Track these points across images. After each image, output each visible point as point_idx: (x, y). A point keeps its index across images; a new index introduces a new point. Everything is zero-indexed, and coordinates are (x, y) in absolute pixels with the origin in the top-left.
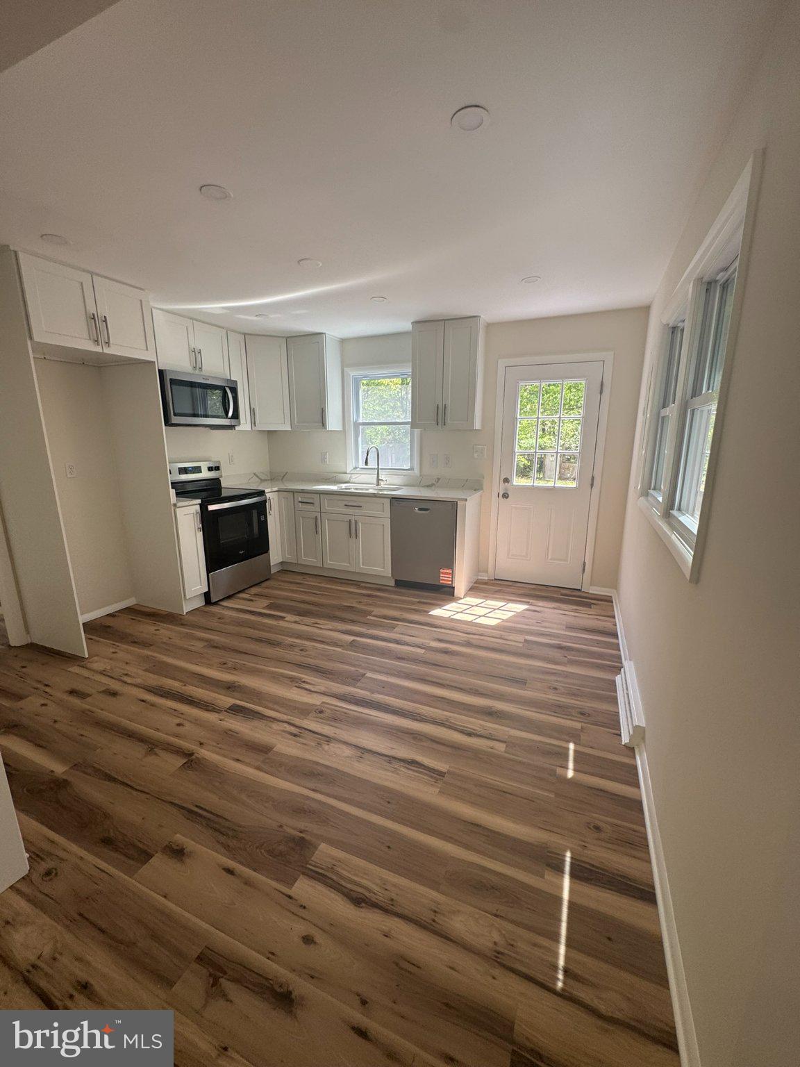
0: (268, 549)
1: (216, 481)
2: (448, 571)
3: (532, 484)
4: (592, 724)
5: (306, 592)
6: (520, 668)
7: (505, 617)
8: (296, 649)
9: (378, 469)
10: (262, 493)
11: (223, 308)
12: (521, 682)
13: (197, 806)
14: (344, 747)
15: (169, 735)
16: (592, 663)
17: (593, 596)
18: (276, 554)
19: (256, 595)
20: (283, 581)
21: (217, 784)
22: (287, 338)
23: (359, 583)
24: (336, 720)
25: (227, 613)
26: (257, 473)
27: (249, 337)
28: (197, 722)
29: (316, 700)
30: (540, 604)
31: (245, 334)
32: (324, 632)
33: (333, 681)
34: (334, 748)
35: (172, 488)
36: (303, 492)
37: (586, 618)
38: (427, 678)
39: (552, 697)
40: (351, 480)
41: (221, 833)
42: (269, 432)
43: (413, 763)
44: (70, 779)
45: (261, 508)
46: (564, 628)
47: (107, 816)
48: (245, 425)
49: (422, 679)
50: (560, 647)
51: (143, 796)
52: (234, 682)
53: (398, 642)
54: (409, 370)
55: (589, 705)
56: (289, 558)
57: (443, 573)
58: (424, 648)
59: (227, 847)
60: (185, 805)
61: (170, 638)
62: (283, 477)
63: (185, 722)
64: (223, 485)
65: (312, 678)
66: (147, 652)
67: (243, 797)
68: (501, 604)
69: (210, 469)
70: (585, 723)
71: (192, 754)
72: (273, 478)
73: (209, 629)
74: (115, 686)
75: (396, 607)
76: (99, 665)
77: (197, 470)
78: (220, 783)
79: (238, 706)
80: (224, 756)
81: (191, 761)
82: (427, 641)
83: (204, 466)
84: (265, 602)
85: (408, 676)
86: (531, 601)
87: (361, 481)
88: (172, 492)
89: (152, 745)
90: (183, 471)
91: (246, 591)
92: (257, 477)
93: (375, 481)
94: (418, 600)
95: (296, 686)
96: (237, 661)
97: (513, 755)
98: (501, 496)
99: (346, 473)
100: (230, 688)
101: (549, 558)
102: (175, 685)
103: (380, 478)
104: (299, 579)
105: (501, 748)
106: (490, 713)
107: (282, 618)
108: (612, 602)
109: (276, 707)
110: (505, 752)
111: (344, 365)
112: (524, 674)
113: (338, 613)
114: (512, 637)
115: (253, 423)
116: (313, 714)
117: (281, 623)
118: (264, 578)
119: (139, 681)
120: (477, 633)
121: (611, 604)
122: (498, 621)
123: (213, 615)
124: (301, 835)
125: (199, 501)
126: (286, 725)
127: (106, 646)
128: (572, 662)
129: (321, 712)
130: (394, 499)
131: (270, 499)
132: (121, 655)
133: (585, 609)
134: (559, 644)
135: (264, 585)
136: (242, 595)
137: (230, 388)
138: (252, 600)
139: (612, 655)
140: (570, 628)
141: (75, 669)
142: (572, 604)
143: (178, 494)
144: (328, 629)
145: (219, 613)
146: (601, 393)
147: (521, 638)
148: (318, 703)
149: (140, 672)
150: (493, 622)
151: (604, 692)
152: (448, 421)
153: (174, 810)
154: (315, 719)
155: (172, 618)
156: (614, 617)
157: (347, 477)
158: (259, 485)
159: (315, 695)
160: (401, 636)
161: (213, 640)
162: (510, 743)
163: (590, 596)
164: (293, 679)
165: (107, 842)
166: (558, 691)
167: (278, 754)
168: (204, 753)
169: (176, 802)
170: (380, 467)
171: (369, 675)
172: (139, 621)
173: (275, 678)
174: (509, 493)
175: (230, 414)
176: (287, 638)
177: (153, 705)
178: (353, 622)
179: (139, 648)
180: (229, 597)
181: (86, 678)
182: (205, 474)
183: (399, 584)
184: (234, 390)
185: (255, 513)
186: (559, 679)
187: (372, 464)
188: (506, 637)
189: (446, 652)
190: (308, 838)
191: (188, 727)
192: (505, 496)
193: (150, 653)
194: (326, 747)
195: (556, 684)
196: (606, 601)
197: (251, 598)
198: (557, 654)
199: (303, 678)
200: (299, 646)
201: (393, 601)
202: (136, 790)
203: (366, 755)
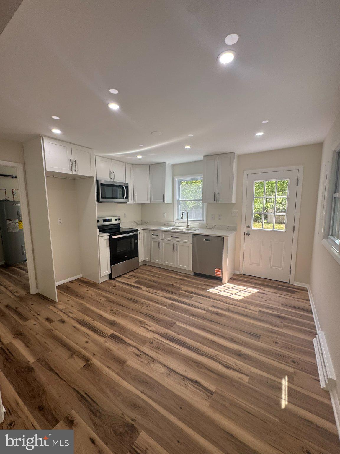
0: (138, 255)
1: (118, 225)
2: (219, 270)
3: (261, 229)
4: (300, 370)
5: (152, 276)
6: (256, 327)
7: (246, 296)
8: (145, 306)
9: (187, 220)
10: (136, 230)
11: (121, 154)
12: (257, 337)
13: (85, 393)
14: (160, 366)
15: (81, 347)
16: (298, 329)
17: (296, 287)
18: (142, 256)
19: (131, 276)
20: (144, 270)
21: (97, 380)
22: (150, 165)
23: (177, 273)
24: (159, 348)
25: (118, 284)
26: (136, 222)
27: (134, 165)
28: (94, 342)
29: (150, 335)
30: (267, 290)
31: (133, 164)
32: (159, 298)
33: (159, 325)
34: (156, 366)
35: (98, 229)
36: (154, 230)
37: (293, 300)
38: (207, 329)
39: (275, 348)
40: (176, 225)
41: (93, 413)
42: (142, 204)
43: (196, 382)
44: (35, 367)
45: (136, 237)
46: (281, 305)
47: (44, 392)
48: (131, 201)
49: (204, 329)
50: (279, 317)
51: (63, 382)
52: (114, 321)
53: (193, 306)
54: (202, 177)
55: (299, 357)
56: (147, 259)
57: (217, 271)
58: (206, 311)
59: (94, 424)
60: (80, 391)
61: (92, 295)
62: (147, 223)
63: (90, 342)
64: (121, 227)
65: (150, 322)
66: (81, 301)
67: (108, 391)
68: (245, 288)
69: (116, 220)
70: (296, 369)
71: (89, 360)
72: (143, 223)
73: (108, 292)
74: (65, 317)
75: (193, 286)
76: (60, 306)
77: (110, 220)
78: (99, 380)
79: (114, 335)
80: (103, 364)
81: (88, 365)
82: (207, 307)
83: (113, 219)
84: (134, 280)
85: (197, 326)
86: (262, 288)
87: (180, 225)
88: (98, 230)
89: (73, 352)
90: (105, 221)
91: (128, 274)
92: (136, 223)
93: (186, 226)
94: (204, 283)
95: (142, 326)
96: (118, 309)
97: (253, 385)
98: (246, 234)
99: (173, 222)
100: (112, 324)
101: (271, 266)
102: (88, 319)
103: (188, 224)
104: (150, 269)
105: (246, 379)
106: (240, 355)
107: (141, 288)
108: (307, 291)
109: (131, 337)
110: (248, 383)
111: (173, 175)
112: (259, 332)
113: (166, 288)
114: (252, 308)
115: (135, 201)
116: (148, 344)
117: (140, 291)
118: (135, 268)
119: (74, 316)
120: (234, 304)
121: (307, 292)
122: (242, 298)
123: (112, 284)
124: (133, 423)
125: (109, 234)
126: (134, 349)
127: (66, 297)
128: (286, 327)
129: (152, 343)
130: (194, 235)
131: (139, 233)
132: (71, 301)
133: (292, 294)
134: (278, 315)
135: (135, 271)
136: (126, 276)
137: (125, 186)
138: (129, 278)
139: (310, 325)
140: (284, 305)
141: (51, 307)
142: (285, 291)
143: (100, 231)
144: (160, 296)
145: (114, 284)
146: (297, 185)
147: (257, 309)
148: (151, 337)
149: (76, 311)
150: (239, 298)
151: (306, 349)
152: (220, 199)
153: (74, 394)
154: (149, 347)
155: (94, 285)
156: (309, 300)
157: (174, 224)
158: (136, 227)
159: (150, 333)
160: (195, 303)
161: (109, 297)
162: (252, 377)
163: (294, 287)
164: (141, 322)
165: (41, 409)
166: (278, 345)
167: (129, 366)
168: (95, 361)
169: (76, 388)
170: (188, 219)
171: (178, 323)
172: (82, 286)
173: (134, 320)
174: (250, 233)
175: (125, 197)
176: (142, 299)
177: (78, 330)
178: (173, 293)
179: (79, 299)
180: (120, 276)
181: (54, 312)
182: (114, 222)
183: (196, 274)
184: (127, 187)
185: (133, 239)
186: (279, 337)
187: (185, 218)
188: (249, 308)
189: (217, 314)
190: (136, 425)
191: (91, 344)
192: (248, 234)
193: (83, 302)
194: (152, 365)
195: (278, 341)
196: (303, 290)
197: (129, 277)
198: (277, 321)
199: (146, 322)
200: (146, 304)
201: (192, 283)
202: (60, 378)
203: (172, 374)
